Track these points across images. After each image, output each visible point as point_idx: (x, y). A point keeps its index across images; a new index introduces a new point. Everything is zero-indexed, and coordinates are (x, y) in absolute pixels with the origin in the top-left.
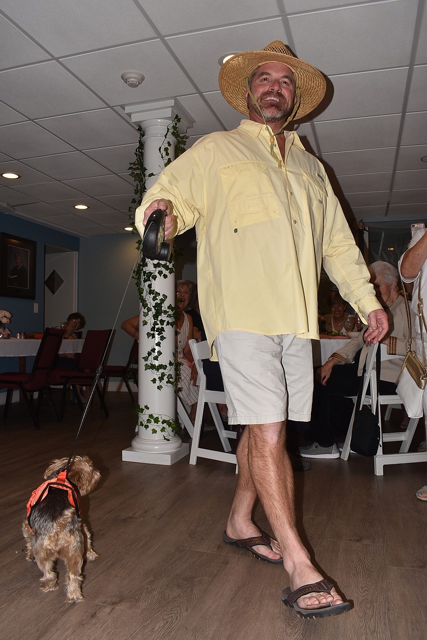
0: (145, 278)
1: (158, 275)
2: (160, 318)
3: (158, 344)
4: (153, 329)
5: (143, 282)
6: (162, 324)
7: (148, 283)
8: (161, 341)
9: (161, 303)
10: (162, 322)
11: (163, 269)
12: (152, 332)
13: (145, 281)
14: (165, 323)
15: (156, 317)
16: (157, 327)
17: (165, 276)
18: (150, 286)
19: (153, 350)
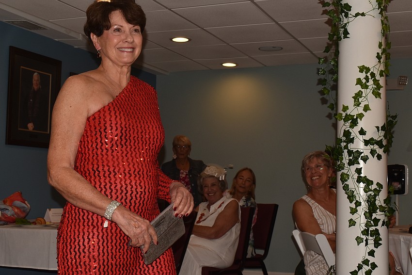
0: (350, 160)
1: (370, 156)
2: (374, 216)
3: (372, 253)
4: (366, 232)
5: (346, 165)
6: (376, 225)
7: (356, 166)
8: (375, 249)
9: (375, 196)
10: (376, 221)
11: (376, 147)
12: (364, 237)
13: (351, 163)
14: (380, 223)
15: (369, 214)
16: (371, 229)
17: (379, 157)
18: (359, 171)
19: (366, 262)
